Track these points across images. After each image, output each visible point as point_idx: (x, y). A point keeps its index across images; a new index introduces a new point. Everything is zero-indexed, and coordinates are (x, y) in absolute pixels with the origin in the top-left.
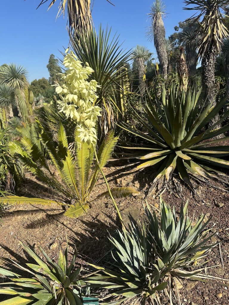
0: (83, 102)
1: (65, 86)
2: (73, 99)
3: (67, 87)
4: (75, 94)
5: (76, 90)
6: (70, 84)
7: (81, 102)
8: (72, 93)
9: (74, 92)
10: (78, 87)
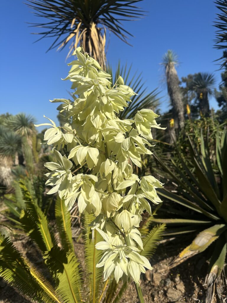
0: (114, 165)
1: (70, 128)
2: (88, 158)
3: (73, 129)
4: (94, 144)
5: (96, 137)
6: (83, 122)
7: (109, 166)
8: (85, 144)
9: (91, 140)
10: (100, 128)
